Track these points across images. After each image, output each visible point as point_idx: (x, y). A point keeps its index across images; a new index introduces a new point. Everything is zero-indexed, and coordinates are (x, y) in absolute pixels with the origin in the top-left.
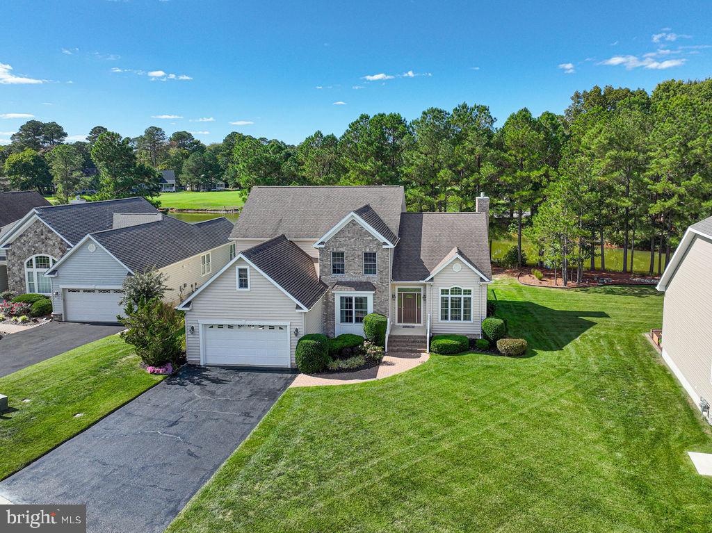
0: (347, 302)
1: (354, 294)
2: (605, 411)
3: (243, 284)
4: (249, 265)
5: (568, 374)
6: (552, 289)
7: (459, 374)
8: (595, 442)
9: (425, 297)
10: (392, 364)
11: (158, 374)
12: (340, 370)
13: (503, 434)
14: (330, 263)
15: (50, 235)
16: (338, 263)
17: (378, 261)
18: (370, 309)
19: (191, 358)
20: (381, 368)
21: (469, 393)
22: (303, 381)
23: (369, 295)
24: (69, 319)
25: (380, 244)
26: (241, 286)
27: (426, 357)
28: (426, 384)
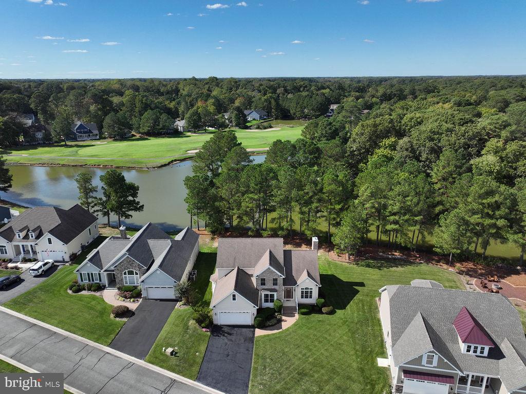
0: (266, 296)
1: (269, 293)
2: (357, 341)
3: (234, 299)
4: (236, 293)
5: (347, 323)
6: (344, 264)
7: (310, 326)
8: (353, 355)
9: (295, 290)
10: (286, 321)
11: (208, 331)
12: (269, 326)
13: (326, 354)
14: (260, 282)
15: (134, 262)
16: (263, 282)
17: (278, 281)
18: (275, 298)
19: (215, 322)
20: (283, 323)
21: (315, 335)
22: (259, 332)
23: (275, 294)
24: (149, 298)
25: (279, 276)
26: (233, 300)
27: (297, 316)
28: (300, 332)
